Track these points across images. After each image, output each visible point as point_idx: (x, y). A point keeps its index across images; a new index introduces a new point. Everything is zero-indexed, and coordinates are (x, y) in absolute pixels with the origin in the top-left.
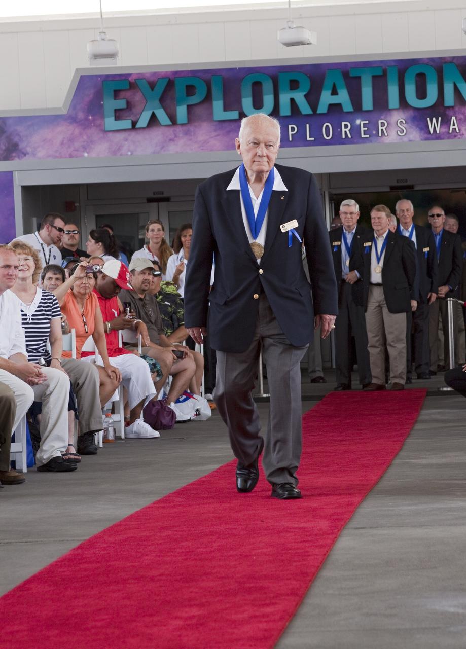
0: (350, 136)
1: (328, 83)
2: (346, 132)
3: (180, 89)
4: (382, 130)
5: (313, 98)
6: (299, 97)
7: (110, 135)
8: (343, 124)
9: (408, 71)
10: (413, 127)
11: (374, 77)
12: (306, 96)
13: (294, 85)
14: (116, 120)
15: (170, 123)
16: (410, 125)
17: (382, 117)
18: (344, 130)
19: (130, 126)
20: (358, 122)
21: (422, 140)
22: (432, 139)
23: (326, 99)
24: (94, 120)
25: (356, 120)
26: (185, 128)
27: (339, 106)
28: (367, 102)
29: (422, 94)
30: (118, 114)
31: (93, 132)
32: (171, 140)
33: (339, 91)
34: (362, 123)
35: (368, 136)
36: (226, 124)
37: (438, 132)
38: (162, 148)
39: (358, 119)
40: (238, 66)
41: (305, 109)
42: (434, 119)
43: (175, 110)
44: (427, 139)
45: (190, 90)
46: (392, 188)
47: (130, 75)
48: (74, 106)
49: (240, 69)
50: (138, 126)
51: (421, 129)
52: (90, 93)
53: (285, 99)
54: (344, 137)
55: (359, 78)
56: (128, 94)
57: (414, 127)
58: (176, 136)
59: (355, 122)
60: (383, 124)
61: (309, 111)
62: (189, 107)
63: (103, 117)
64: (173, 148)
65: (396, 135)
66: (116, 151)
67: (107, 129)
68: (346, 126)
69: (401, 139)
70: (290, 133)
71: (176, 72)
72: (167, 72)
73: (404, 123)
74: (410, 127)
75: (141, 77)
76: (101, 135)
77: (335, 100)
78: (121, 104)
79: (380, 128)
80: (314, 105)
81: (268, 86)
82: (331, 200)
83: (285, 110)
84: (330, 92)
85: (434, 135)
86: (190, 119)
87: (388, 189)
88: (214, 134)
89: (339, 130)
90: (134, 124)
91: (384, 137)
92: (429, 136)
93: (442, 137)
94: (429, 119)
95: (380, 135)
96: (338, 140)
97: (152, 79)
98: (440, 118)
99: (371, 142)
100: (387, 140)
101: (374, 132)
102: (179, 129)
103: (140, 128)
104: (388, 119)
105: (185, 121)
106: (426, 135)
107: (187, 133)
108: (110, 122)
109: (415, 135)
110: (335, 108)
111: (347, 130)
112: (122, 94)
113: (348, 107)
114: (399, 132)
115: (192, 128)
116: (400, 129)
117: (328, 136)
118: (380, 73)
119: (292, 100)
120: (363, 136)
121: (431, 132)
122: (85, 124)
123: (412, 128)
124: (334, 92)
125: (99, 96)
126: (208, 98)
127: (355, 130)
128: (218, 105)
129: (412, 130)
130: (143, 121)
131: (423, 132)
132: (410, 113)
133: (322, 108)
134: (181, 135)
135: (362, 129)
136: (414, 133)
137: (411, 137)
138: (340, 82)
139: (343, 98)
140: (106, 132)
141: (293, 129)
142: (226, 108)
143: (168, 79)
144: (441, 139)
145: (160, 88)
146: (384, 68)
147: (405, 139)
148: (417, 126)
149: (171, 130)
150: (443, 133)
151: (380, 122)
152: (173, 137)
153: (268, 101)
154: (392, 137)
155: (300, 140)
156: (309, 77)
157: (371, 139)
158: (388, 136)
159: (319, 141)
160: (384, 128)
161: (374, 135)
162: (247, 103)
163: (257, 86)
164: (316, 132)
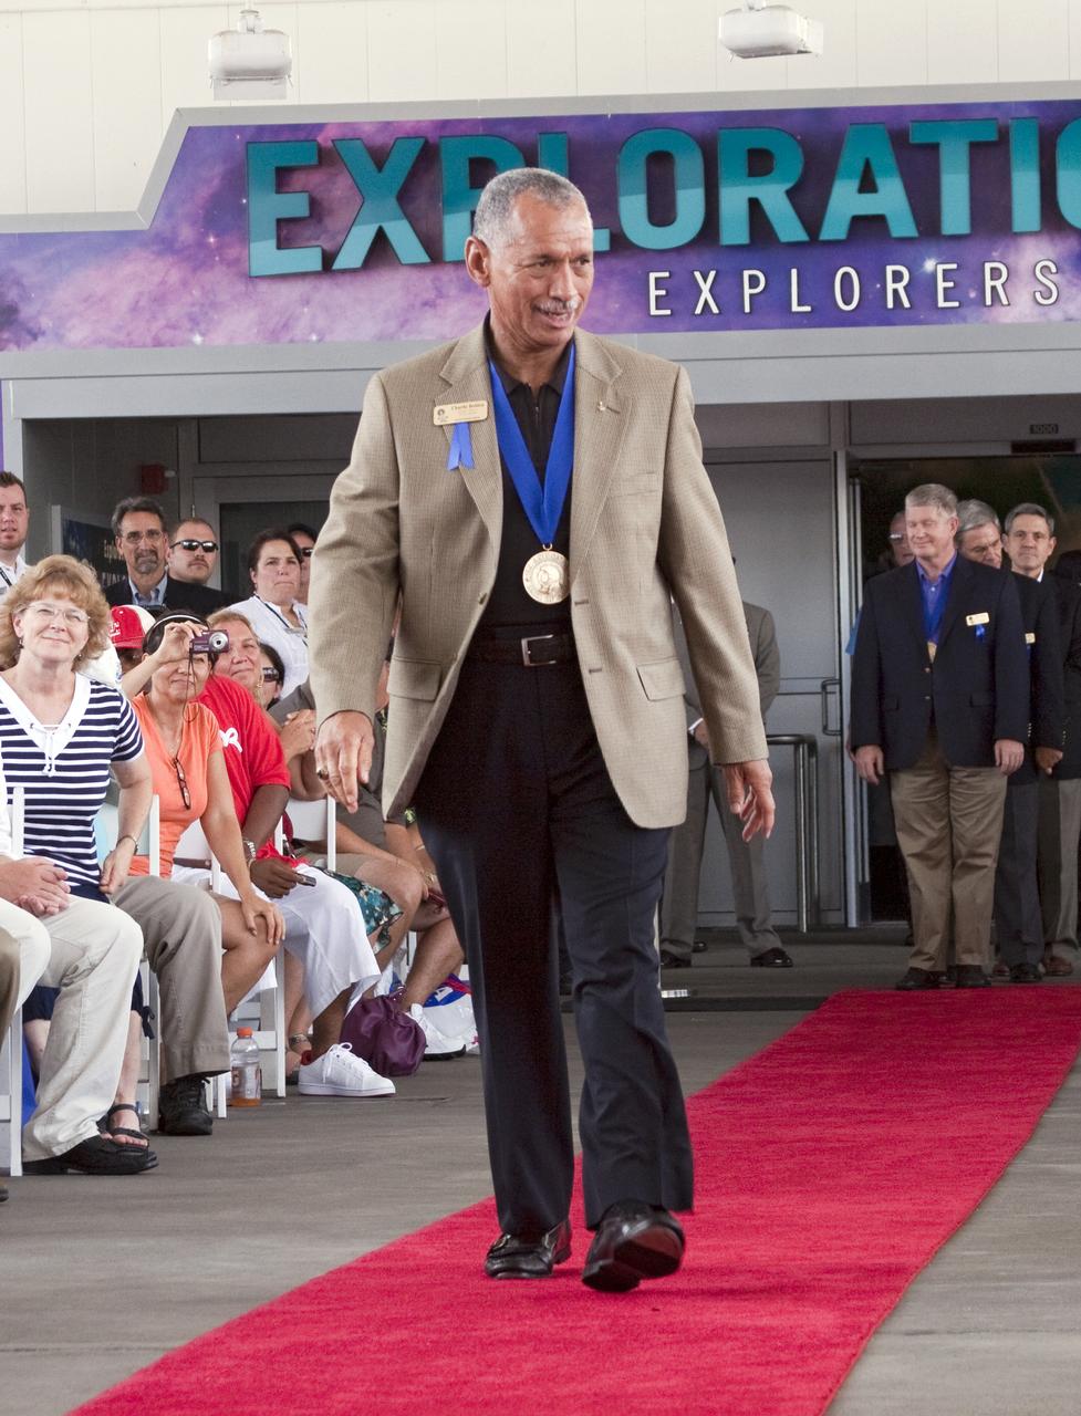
0: (907, 304)
1: (851, 161)
2: (896, 292)
3: (453, 168)
4: (994, 288)
5: (809, 199)
6: (774, 196)
7: (263, 287)
8: (890, 269)
9: (1066, 131)
10: (1076, 279)
11: (975, 147)
12: (790, 194)
13: (760, 163)
14: (279, 247)
15: (426, 259)
16: (1069, 276)
17: (996, 254)
18: (890, 286)
19: (318, 266)
20: (929, 265)
23: (845, 202)
24: (220, 248)
25: (925, 260)
27: (880, 220)
28: (955, 213)
30: (287, 233)
31: (218, 279)
32: (425, 304)
33: (879, 181)
34: (941, 268)
35: (956, 304)
38: (403, 325)
39: (929, 258)
40: (609, 111)
41: (788, 227)
43: (440, 225)
45: (480, 169)
46: (1019, 447)
47: (320, 127)
48: (167, 208)
49: (616, 118)
50: (339, 264)
52: (212, 175)
53: (734, 200)
54: (890, 305)
55: (934, 148)
56: (315, 179)
58: (440, 294)
59: (922, 266)
60: (996, 273)
61: (802, 236)
63: (245, 239)
64: (430, 324)
65: (1031, 303)
66: (277, 332)
67: (254, 272)
68: (897, 277)
69: (1045, 314)
70: (747, 291)
71: (444, 124)
72: (419, 122)
73: (1054, 269)
74: (1069, 282)
75: (350, 133)
76: (240, 287)
77: (868, 205)
78: (296, 205)
79: (989, 283)
80: (812, 220)
81: (689, 167)
82: (851, 476)
83: (734, 229)
84: (855, 184)
87: (1008, 452)
89: (879, 286)
90: (328, 259)
91: (998, 308)
95: (988, 302)
96: (874, 313)
97: (379, 140)
99: (964, 320)
100: (1006, 316)
101: (973, 295)
102: (447, 275)
103: (344, 272)
104: (1011, 260)
108: (264, 254)
110: (868, 227)
111: (900, 287)
112: (299, 180)
113: (902, 224)
114: (1038, 295)
116: (1041, 288)
117: (847, 301)
118: (993, 137)
119: (754, 205)
120: (941, 303)
122: (197, 258)
123: (1077, 284)
124: (867, 185)
125: (236, 183)
127: (922, 288)
129: (1074, 290)
130: (353, 251)
132: (1070, 244)
133: (835, 227)
134: (453, 291)
135: (941, 285)
137: (1073, 309)
138: (884, 158)
139: (891, 200)
140: (252, 279)
141: (754, 281)
143: (422, 141)
145: (401, 163)
146: (1003, 122)
147: (1056, 315)
149: (427, 277)
151: (988, 266)
152: (430, 295)
153: (690, 203)
154: (1019, 308)
155: (772, 311)
156: (802, 143)
157: (965, 311)
158: (1009, 305)
159: (824, 315)
160: (998, 284)
161: (973, 302)
162: (633, 209)
163: (660, 163)
164: (819, 291)
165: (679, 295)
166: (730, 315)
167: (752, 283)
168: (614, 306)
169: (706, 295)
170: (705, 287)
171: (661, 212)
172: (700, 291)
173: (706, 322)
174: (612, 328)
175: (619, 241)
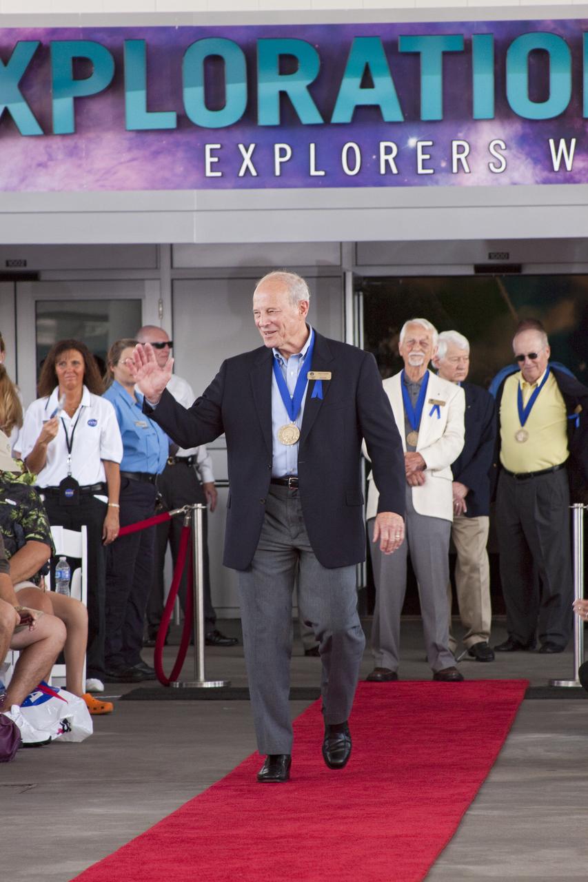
0: (395, 171)
1: (356, 61)
2: (387, 162)
3: (61, 64)
4: (459, 160)
5: (324, 93)
6: (297, 87)
8: (383, 145)
9: (513, 44)
10: (519, 155)
11: (446, 54)
12: (310, 88)
13: (288, 65)
15: (40, 132)
16: (514, 151)
17: (460, 135)
18: (383, 157)
20: (412, 142)
21: (537, 183)
22: (558, 182)
23: (351, 94)
25: (408, 138)
26: (70, 142)
27: (376, 108)
29: (540, 92)
32: (40, 165)
33: (377, 80)
34: (420, 144)
35: (431, 171)
36: (150, 138)
37: (569, 168)
38: (23, 180)
39: (412, 136)
40: (177, 23)
41: (309, 114)
42: (562, 142)
43: (50, 106)
44: (546, 181)
45: (81, 68)
49: (182, 29)
51: (536, 161)
53: (269, 89)
54: (383, 171)
55: (417, 55)
57: (523, 157)
58: (50, 158)
59: (405, 143)
60: (461, 149)
61: (317, 119)
62: (78, 101)
64: (43, 180)
65: (485, 171)
68: (389, 150)
69: (497, 179)
70: (278, 160)
71: (54, 31)
72: (35, 29)
73: (503, 146)
74: (515, 156)
77: (367, 97)
79: (455, 156)
80: (326, 110)
81: (235, 63)
83: (269, 115)
84: (358, 81)
85: (561, 173)
86: (80, 125)
87: (471, 272)
88: (126, 156)
89: (374, 157)
91: (461, 175)
92: (552, 175)
93: (577, 177)
94: (551, 142)
95: (455, 170)
96: (370, 177)
97: (4, 43)
98: (574, 141)
99: (437, 183)
100: (468, 180)
101: (443, 164)
102: (56, 144)
104: (472, 139)
105: (70, 129)
106: (545, 174)
107: (72, 153)
109: (524, 171)
110: (367, 114)
111: (390, 158)
113: (392, 112)
114: (491, 165)
115: (82, 143)
116: (494, 160)
117: (351, 169)
118: (459, 47)
119: (283, 95)
120: (420, 171)
121: (556, 167)
123: (519, 158)
124: (367, 83)
126: (117, 84)
127: (406, 159)
128: (135, 99)
129: (518, 162)
131: (539, 166)
132: (517, 127)
134: (60, 156)
135: (420, 157)
136: (522, 168)
137: (516, 176)
138: (380, 62)
139: (384, 94)
141: (283, 152)
142: (152, 106)
143: (37, 44)
144: (575, 182)
145: (22, 57)
146: (466, 36)
147: (505, 180)
148: (528, 155)
149: (42, 144)
150: (580, 172)
151: (455, 144)
152: (44, 158)
153: (236, 93)
154: (477, 174)
155: (296, 175)
156: (319, 51)
157: (438, 177)
158: (470, 172)
159: (335, 179)
160: (462, 157)
161: (444, 170)
162: (193, 97)
163: (214, 64)
164: (329, 160)
165: (227, 161)
166: (264, 178)
167: (282, 153)
168: (179, 169)
169: (247, 162)
170: (247, 156)
171: (215, 101)
172: (242, 159)
173: (248, 182)
174: (178, 187)
175: (183, 121)
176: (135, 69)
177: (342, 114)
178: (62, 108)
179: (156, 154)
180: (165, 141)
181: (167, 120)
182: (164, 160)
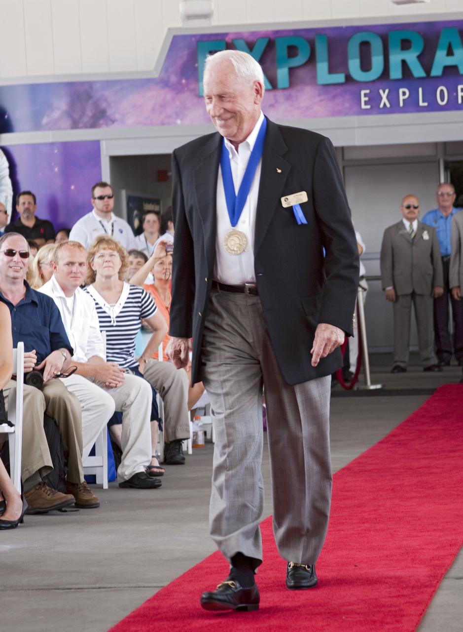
1: (443, 41)
2: (462, 97)
3: (281, 50)
5: (426, 60)
6: (411, 57)
8: (459, 87)
12: (418, 57)
13: (406, 45)
15: (271, 88)
18: (460, 94)
23: (441, 59)
24: (187, 84)
26: (287, 93)
27: (456, 67)
31: (186, 97)
33: (455, 51)
36: (330, 89)
40: (344, 25)
41: (418, 71)
43: (276, 73)
45: (292, 51)
47: (226, 34)
48: (166, 68)
49: (347, 28)
52: (183, 55)
53: (396, 59)
54: (460, 101)
58: (276, 101)
61: (422, 74)
62: (291, 70)
63: (197, 80)
70: (401, 98)
71: (277, 32)
72: (267, 32)
75: (239, 36)
76: (195, 100)
77: (450, 61)
80: (427, 68)
81: (377, 45)
82: (446, 168)
83: (396, 73)
84: (445, 52)
86: (292, 83)
88: (318, 99)
89: (455, 94)
96: (453, 105)
97: (251, 39)
102: (279, 94)
105: (287, 85)
107: (289, 98)
110: (450, 71)
115: (293, 92)
117: (442, 101)
119: (404, 62)
122: (178, 89)
124: (450, 53)
125: (193, 57)
126: (312, 60)
128: (322, 67)
134: (282, 100)
138: (456, 41)
139: (460, 58)
140: (200, 97)
141: (404, 93)
142: (332, 70)
143: (268, 39)
145: (261, 46)
149: (272, 94)
152: (273, 102)
153: (377, 61)
155: (412, 105)
156: (423, 36)
159: (433, 107)
162: (354, 64)
163: (365, 46)
164: (430, 97)
165: (374, 99)
166: (394, 108)
167: (404, 94)
168: (347, 105)
169: (384, 99)
170: (384, 96)
171: (366, 66)
172: (382, 98)
173: (385, 111)
174: (347, 114)
175: (349, 79)
176: (322, 51)
177: (437, 71)
178: (282, 74)
179: (334, 97)
180: (339, 90)
181: (340, 78)
182: (338, 100)
